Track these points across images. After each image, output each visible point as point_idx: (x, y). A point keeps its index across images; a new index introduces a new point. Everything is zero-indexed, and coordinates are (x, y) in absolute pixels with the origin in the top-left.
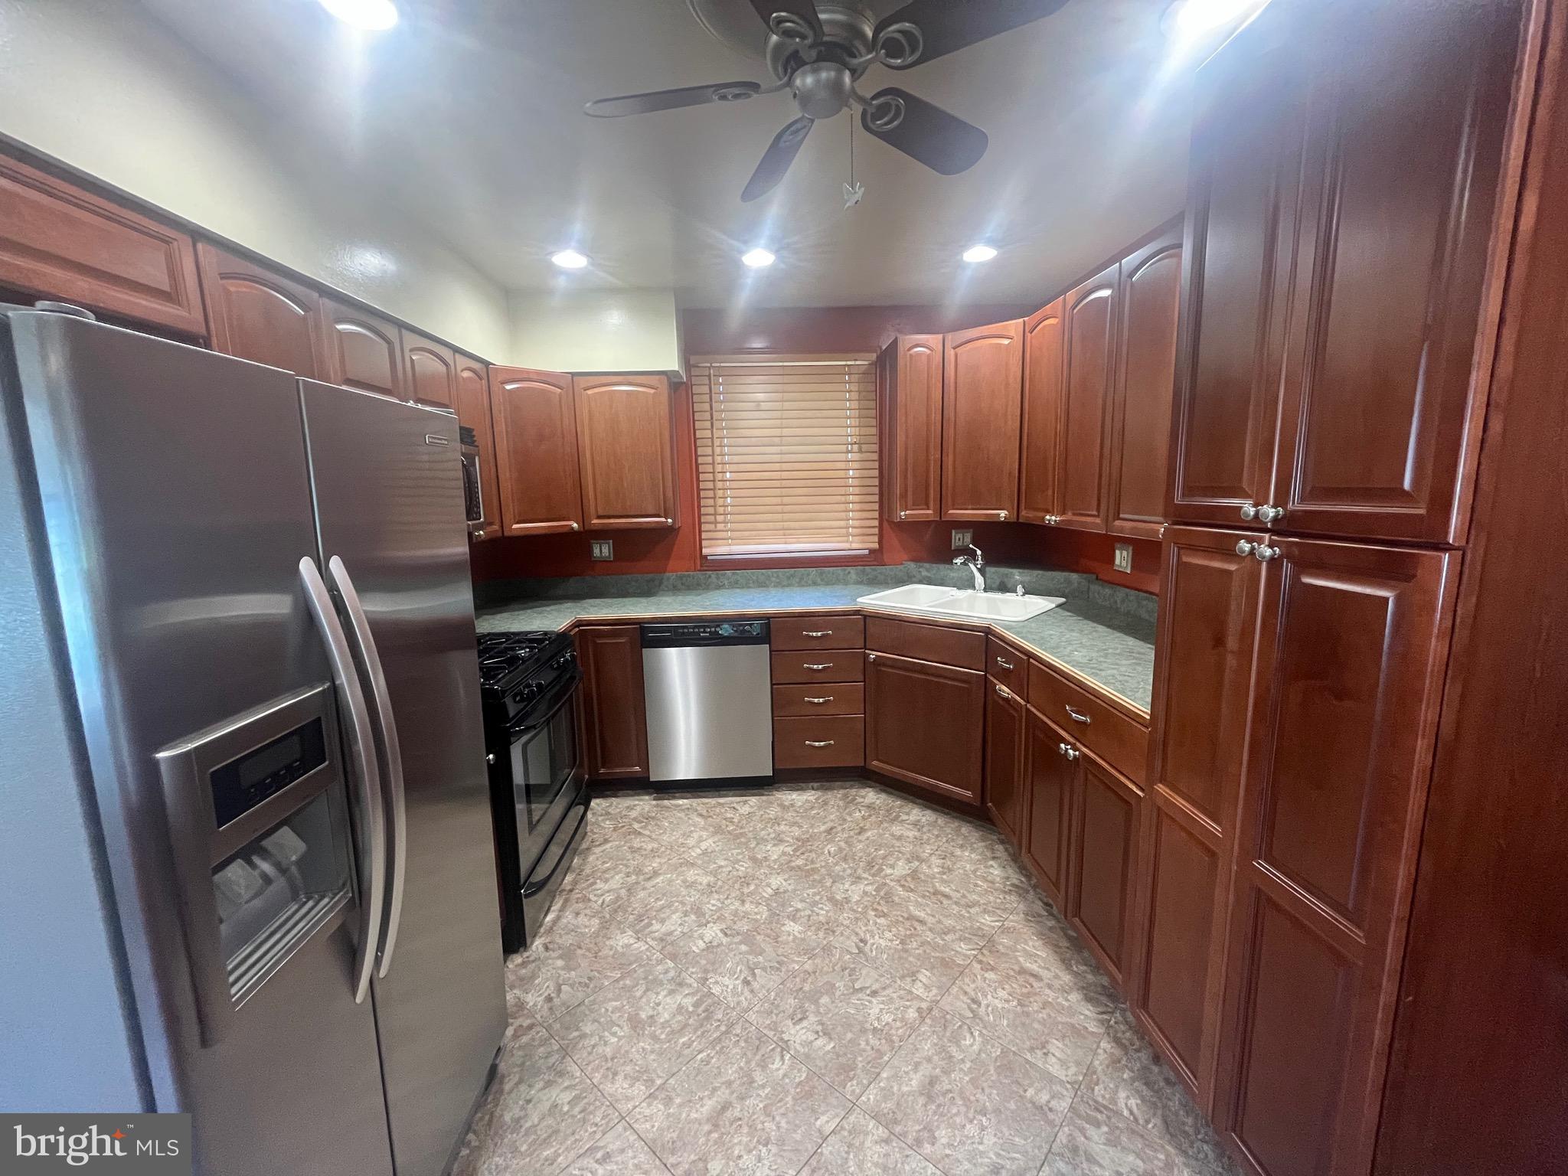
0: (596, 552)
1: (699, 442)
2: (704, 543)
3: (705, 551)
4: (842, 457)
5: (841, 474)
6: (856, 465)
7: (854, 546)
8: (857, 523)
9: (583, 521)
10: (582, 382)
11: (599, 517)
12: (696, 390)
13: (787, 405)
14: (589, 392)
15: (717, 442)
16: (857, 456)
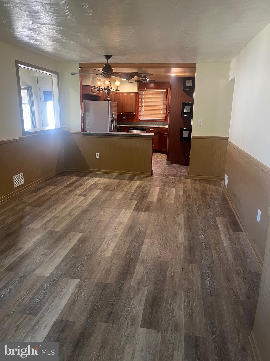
0: (124, 118)
1: (140, 102)
2: (139, 117)
3: (139, 119)
4: (160, 105)
5: (160, 108)
6: (163, 106)
7: (162, 119)
8: (162, 115)
9: (122, 113)
10: (124, 93)
11: (125, 112)
12: (140, 94)
13: (153, 97)
14: (125, 95)
15: (142, 102)
16: (163, 105)
